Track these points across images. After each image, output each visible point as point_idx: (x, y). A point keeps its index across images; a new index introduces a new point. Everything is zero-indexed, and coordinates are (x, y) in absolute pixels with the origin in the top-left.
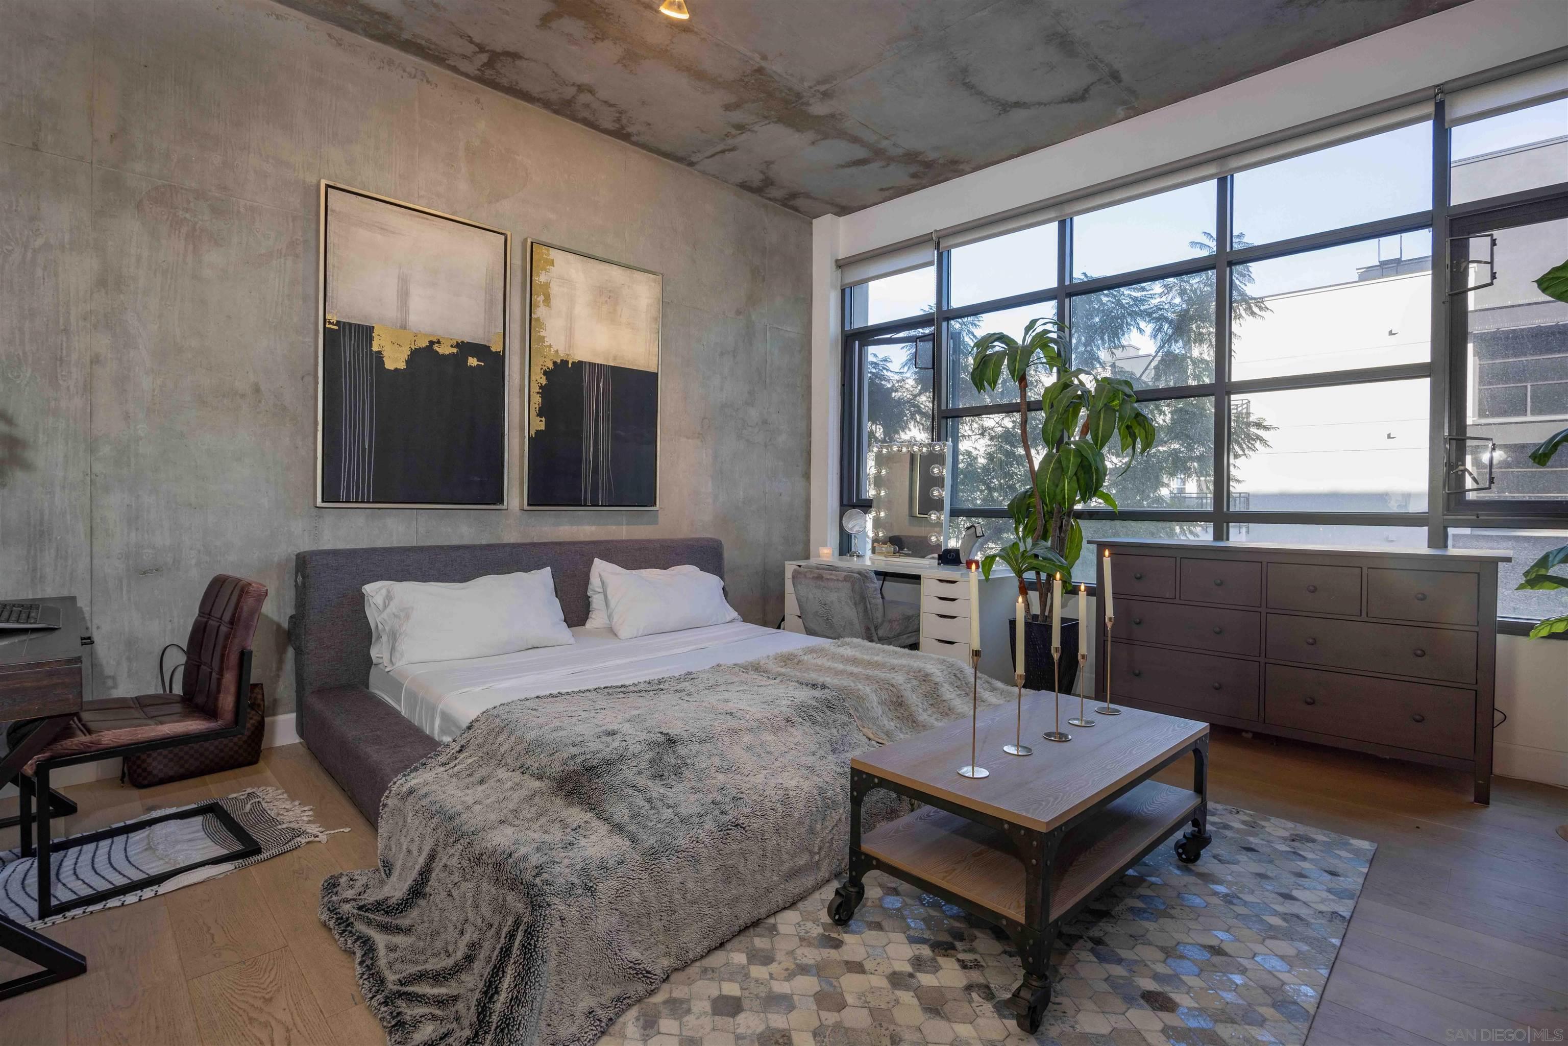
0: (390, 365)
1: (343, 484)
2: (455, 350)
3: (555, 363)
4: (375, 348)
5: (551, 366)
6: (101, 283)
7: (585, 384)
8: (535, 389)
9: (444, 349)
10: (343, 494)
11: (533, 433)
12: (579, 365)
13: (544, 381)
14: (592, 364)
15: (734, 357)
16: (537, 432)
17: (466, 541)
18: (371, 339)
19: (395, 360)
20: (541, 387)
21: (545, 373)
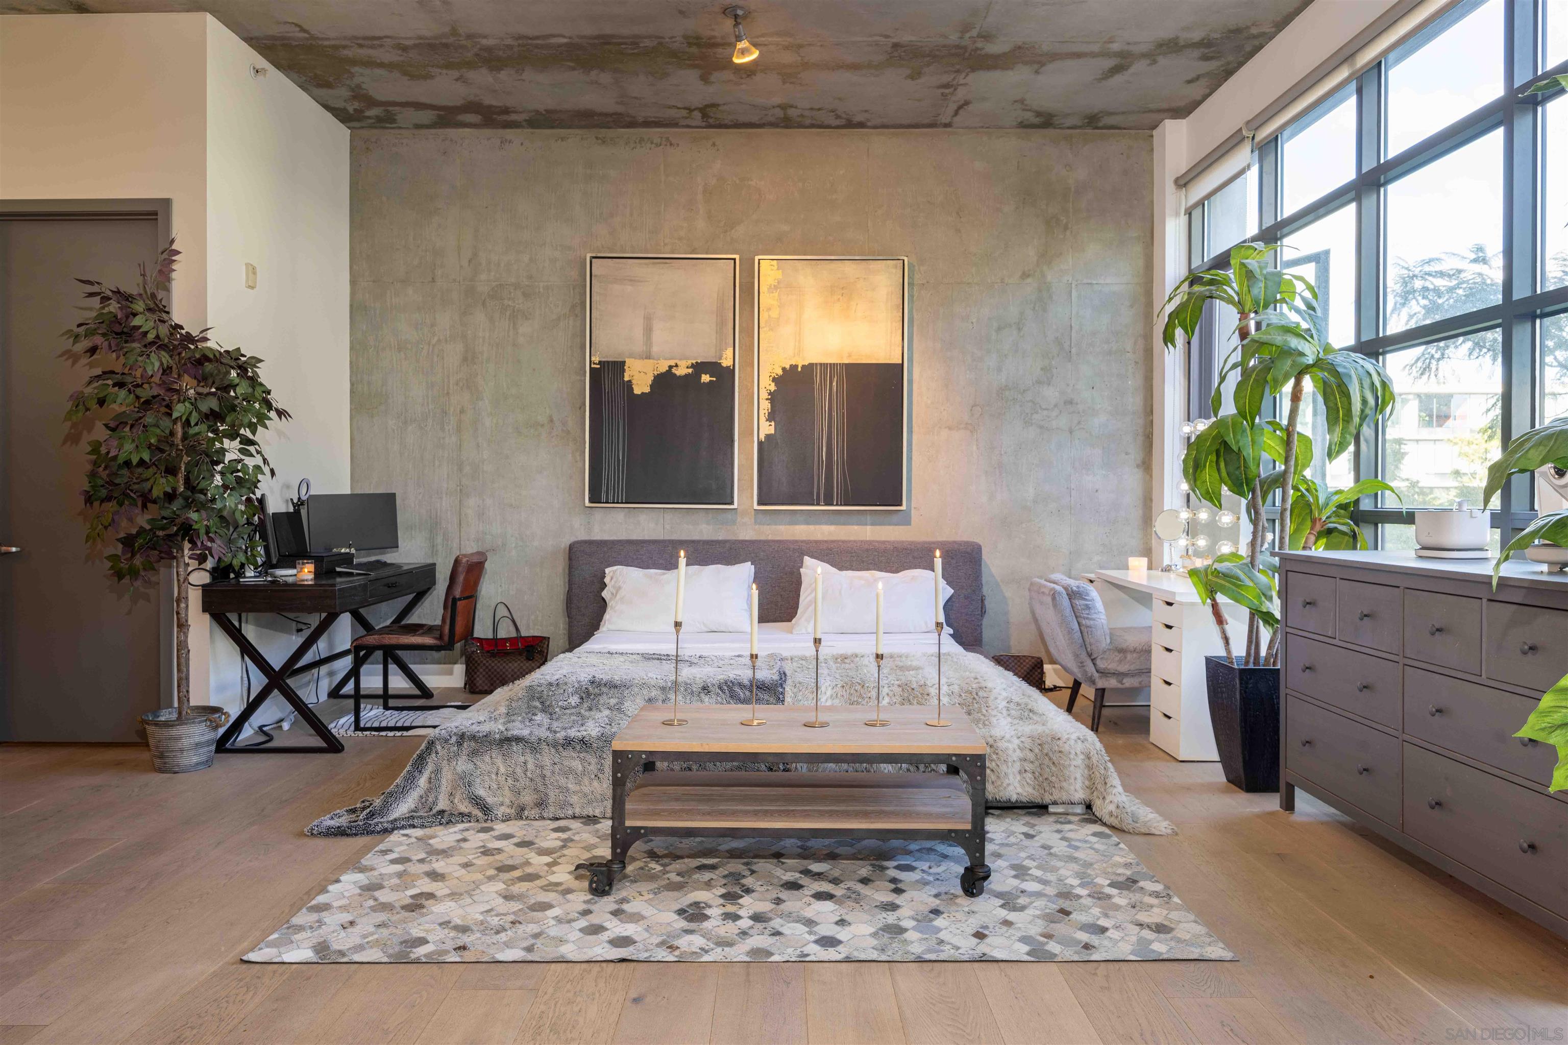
0: (637, 391)
1: (604, 488)
2: (690, 371)
3: (784, 369)
4: (626, 379)
5: (780, 372)
6: (465, 359)
7: (816, 386)
8: (764, 395)
9: (681, 371)
10: (604, 499)
11: (762, 437)
12: (810, 368)
13: (773, 387)
14: (824, 366)
15: (1019, 329)
16: (768, 436)
17: (705, 537)
18: (624, 371)
19: (642, 386)
20: (770, 394)
21: (774, 380)
